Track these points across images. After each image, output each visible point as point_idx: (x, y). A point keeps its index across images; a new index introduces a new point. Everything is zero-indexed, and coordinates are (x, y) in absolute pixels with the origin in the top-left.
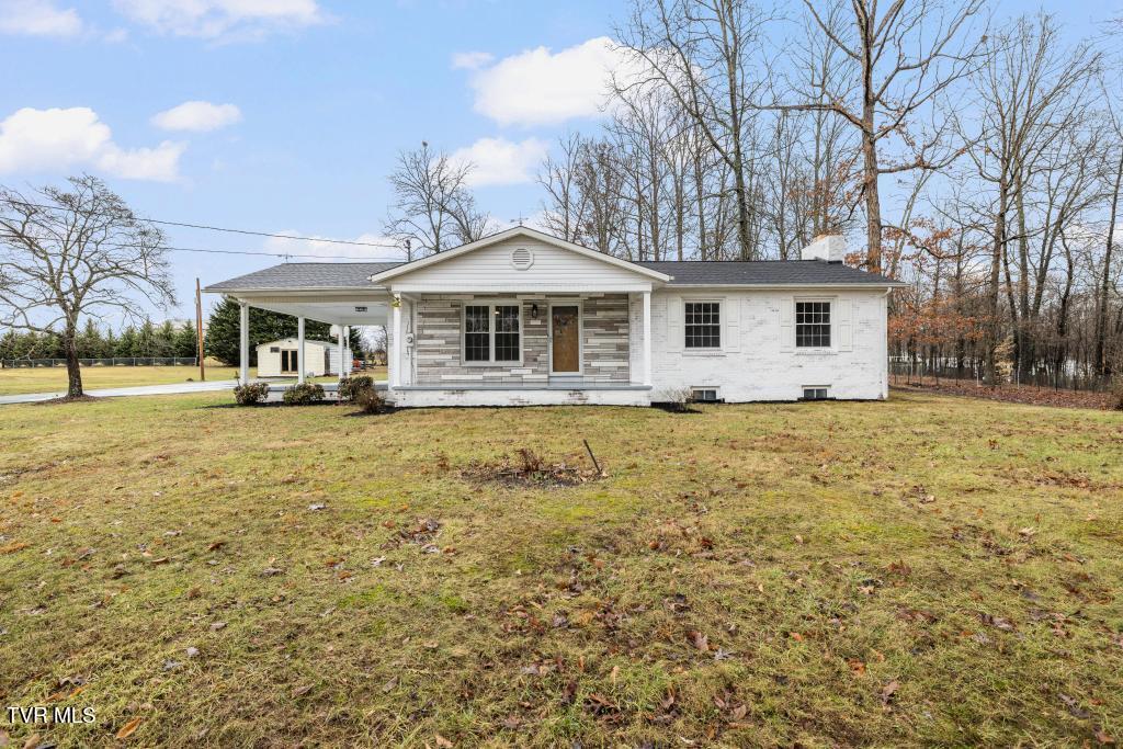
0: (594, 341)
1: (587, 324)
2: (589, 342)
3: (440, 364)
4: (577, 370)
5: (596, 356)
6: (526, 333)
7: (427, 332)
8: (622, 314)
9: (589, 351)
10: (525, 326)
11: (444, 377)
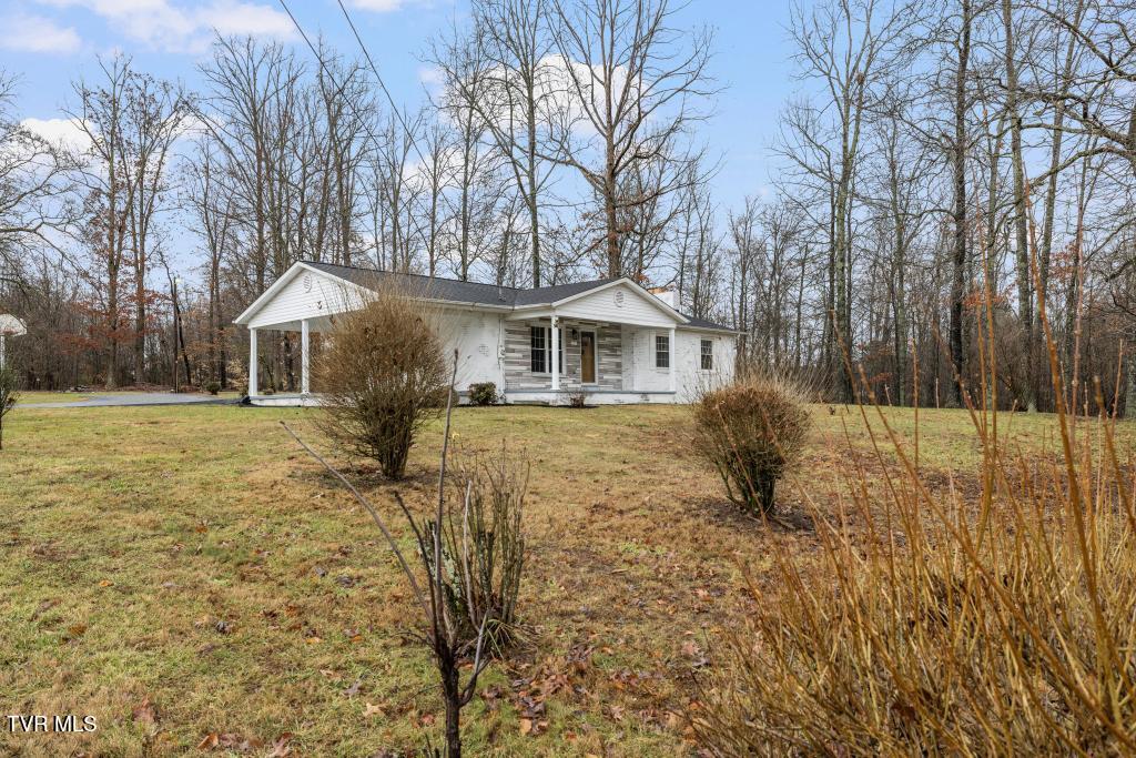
0: (605, 360)
1: (600, 346)
2: (603, 361)
3: (519, 374)
4: (594, 381)
5: (606, 371)
6: (568, 351)
7: (511, 346)
8: (616, 340)
9: (602, 367)
10: (568, 346)
11: (522, 385)
